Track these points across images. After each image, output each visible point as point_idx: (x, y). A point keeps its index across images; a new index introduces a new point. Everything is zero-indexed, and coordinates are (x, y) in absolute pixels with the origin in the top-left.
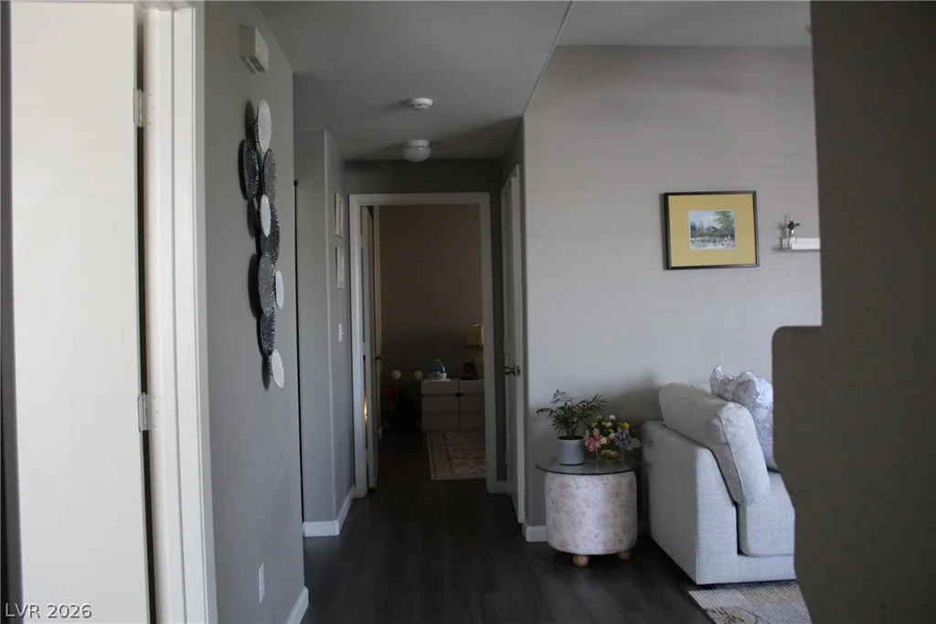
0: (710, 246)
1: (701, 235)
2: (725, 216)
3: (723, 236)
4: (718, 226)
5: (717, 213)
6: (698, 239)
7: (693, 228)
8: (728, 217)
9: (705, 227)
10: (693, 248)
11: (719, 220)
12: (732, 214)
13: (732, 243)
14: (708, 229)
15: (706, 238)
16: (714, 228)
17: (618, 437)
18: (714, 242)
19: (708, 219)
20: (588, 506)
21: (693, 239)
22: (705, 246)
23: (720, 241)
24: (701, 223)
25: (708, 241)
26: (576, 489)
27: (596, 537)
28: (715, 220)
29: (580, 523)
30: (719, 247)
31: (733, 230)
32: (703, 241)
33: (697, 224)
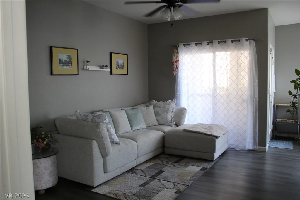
0: (65, 67)
1: (62, 63)
2: (69, 57)
3: (69, 64)
4: (67, 60)
5: (67, 55)
6: (61, 64)
7: (60, 60)
8: (70, 57)
9: (64, 60)
10: (60, 67)
11: (68, 58)
12: (71, 56)
13: (71, 66)
14: (65, 61)
15: (64, 64)
16: (66, 61)
17: (50, 141)
18: (66, 66)
19: (64, 58)
20: (46, 170)
21: (60, 64)
22: (63, 67)
23: (68, 66)
24: (62, 59)
25: (64, 65)
26: (40, 164)
27: (49, 181)
28: (66, 58)
29: (42, 177)
30: (68, 68)
31: (72, 62)
32: (63, 65)
33: (61, 59)
